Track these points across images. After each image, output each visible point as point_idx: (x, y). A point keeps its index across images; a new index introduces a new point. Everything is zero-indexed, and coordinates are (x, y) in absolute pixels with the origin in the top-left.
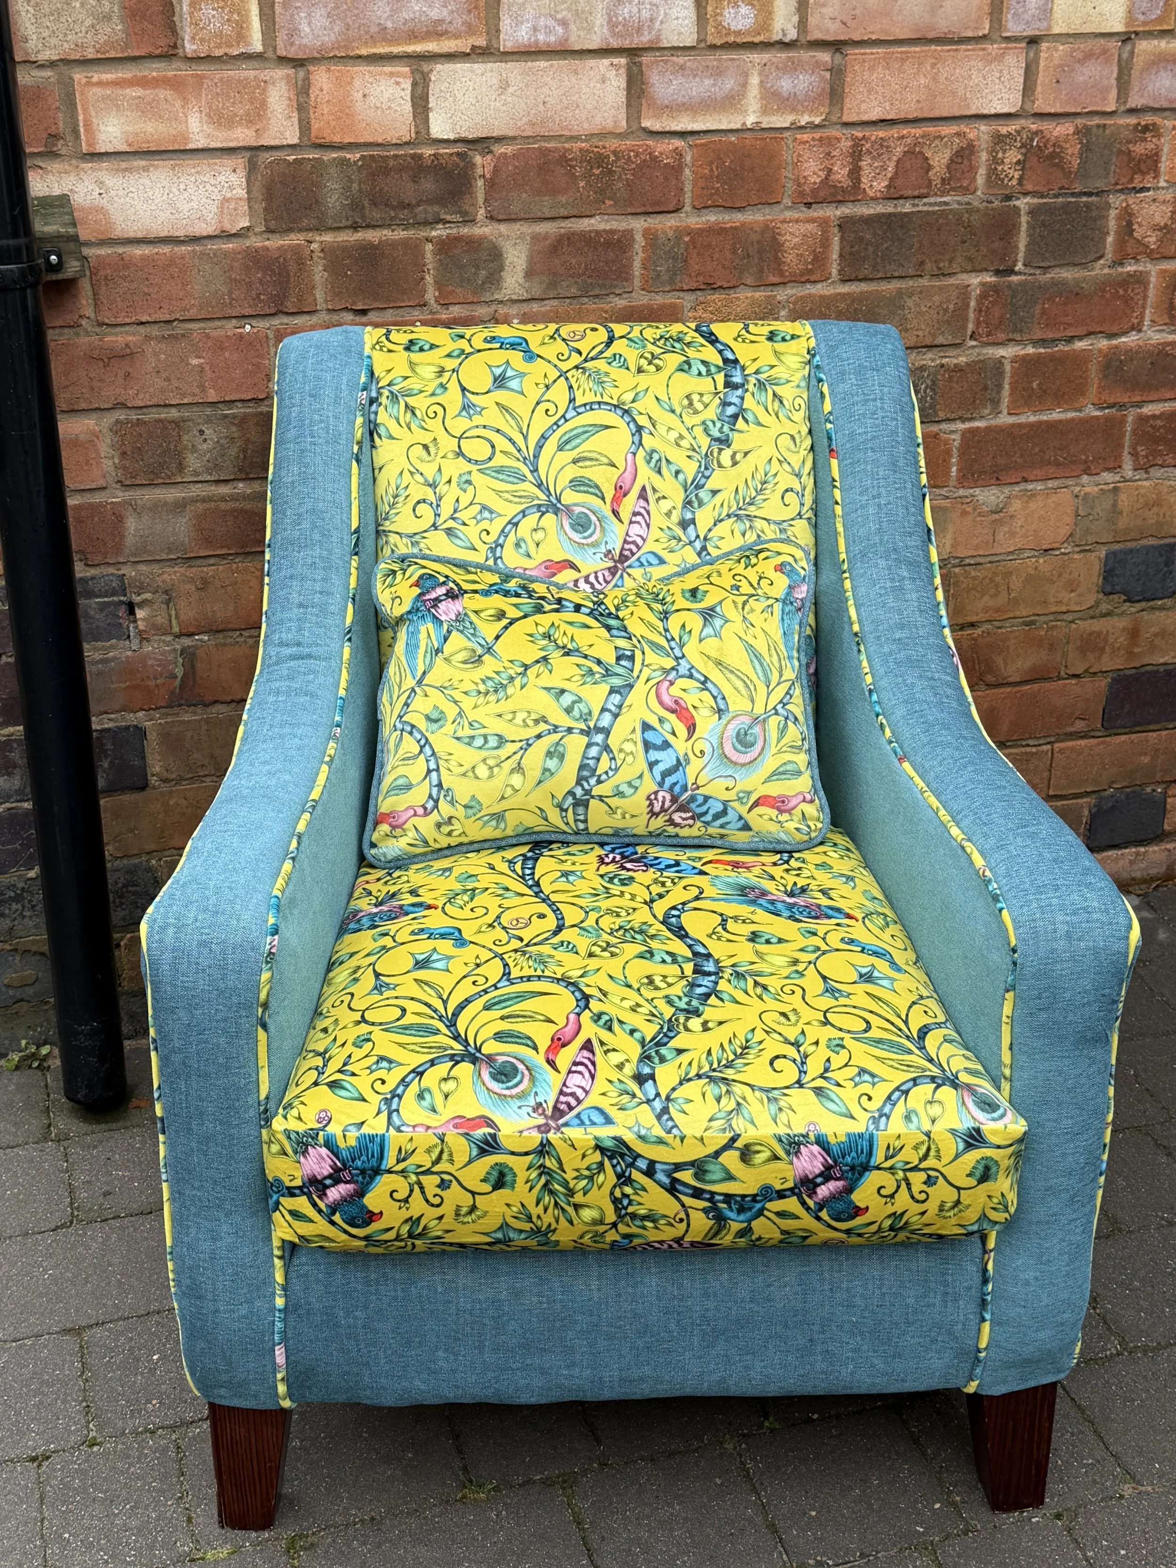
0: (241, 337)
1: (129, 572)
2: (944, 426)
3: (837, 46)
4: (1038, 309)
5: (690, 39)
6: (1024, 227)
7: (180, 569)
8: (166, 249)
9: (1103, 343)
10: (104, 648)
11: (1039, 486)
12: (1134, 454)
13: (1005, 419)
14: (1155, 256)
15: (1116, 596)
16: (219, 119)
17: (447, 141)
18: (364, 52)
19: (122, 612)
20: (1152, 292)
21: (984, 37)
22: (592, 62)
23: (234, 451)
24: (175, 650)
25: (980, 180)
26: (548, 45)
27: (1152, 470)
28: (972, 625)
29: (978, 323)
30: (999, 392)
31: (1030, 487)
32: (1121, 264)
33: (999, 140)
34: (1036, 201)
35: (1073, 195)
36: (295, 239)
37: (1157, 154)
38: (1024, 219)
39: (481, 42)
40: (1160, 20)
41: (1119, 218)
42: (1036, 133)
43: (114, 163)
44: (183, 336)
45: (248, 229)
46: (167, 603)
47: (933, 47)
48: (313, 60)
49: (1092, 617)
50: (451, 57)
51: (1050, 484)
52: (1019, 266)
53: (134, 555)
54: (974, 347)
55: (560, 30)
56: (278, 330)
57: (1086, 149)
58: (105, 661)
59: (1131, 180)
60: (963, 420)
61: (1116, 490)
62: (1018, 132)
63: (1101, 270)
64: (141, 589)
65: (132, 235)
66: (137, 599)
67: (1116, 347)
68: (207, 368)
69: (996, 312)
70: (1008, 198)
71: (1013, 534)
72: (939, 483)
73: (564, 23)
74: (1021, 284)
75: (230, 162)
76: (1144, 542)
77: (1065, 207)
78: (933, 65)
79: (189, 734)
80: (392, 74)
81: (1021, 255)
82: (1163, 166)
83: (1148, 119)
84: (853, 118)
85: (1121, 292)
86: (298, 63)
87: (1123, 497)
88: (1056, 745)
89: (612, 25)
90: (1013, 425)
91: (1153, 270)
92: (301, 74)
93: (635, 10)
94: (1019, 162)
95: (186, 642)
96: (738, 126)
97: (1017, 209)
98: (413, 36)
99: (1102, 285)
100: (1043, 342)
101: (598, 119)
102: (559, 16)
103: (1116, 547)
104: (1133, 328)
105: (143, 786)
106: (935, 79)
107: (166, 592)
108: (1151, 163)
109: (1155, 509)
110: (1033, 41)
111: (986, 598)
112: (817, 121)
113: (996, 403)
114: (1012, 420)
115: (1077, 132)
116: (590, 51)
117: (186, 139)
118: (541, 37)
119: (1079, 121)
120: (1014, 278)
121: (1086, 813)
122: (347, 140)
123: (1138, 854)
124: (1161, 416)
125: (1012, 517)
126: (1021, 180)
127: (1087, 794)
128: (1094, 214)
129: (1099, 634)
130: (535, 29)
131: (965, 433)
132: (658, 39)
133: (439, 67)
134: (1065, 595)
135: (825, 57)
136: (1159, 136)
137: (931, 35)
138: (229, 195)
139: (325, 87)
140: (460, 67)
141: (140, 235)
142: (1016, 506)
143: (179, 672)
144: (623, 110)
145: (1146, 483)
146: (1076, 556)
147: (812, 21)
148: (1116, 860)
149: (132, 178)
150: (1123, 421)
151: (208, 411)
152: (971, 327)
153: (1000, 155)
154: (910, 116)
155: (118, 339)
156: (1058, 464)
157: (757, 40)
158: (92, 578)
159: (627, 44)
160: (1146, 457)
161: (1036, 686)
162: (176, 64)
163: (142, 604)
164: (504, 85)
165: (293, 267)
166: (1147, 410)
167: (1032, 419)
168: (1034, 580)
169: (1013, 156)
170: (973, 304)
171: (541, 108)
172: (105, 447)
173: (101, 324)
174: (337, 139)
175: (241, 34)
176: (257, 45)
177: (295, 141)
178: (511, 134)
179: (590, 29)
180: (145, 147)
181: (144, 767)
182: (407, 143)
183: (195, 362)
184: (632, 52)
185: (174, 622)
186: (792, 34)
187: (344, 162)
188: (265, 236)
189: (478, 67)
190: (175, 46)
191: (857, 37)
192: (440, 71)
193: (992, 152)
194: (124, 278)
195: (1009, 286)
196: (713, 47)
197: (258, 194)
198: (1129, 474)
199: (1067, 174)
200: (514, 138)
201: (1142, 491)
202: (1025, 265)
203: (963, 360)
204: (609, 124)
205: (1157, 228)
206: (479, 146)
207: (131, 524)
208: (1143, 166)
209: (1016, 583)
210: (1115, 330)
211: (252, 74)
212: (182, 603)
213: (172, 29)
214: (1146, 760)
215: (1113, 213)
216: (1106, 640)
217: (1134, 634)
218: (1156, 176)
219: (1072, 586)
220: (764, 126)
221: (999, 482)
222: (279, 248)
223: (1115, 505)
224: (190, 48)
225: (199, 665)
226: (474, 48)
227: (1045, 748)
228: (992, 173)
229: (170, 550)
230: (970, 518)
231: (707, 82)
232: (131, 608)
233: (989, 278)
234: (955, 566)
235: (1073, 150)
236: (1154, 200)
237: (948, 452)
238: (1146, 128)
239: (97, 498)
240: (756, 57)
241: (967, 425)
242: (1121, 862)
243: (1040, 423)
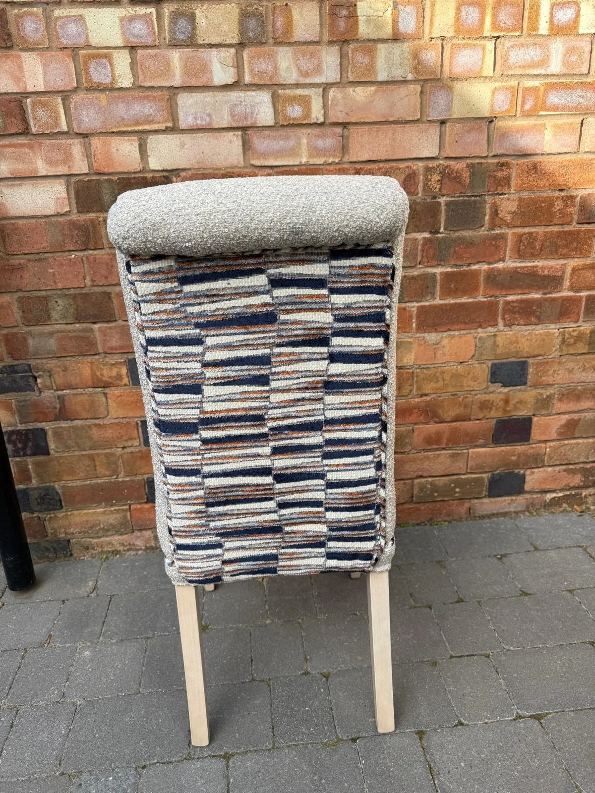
0: (70, 260)
1: (33, 363)
2: (408, 304)
3: (345, 125)
4: (452, 250)
5: (271, 122)
6: (443, 212)
7: (55, 361)
8: (34, 221)
9: (485, 267)
10: (24, 395)
11: (457, 333)
12: (504, 319)
13: (438, 301)
14: (508, 226)
15: (497, 384)
16: (50, 162)
17: (158, 171)
18: (115, 130)
19: (31, 380)
20: (509, 243)
21: (418, 120)
22: (225, 134)
23: (72, 311)
24: (55, 397)
25: (420, 189)
26: (203, 125)
27: (513, 327)
28: (426, 395)
29: (422, 257)
30: (434, 289)
31: (452, 333)
32: (493, 230)
33: (428, 170)
34: (448, 199)
35: (467, 196)
36: (92, 215)
37: (509, 177)
38: (443, 208)
39: (170, 125)
40: (507, 110)
41: (491, 208)
42: (447, 167)
43: (6, 183)
44: (44, 259)
45: (70, 211)
46: (50, 376)
47: (392, 126)
48: (92, 134)
49: (486, 393)
50: (156, 132)
51: (462, 332)
52: (442, 230)
53: (34, 355)
54: (421, 268)
55: (208, 119)
56: (87, 257)
57: (473, 174)
58: (25, 401)
59: (496, 189)
60: (418, 302)
61: (495, 335)
62: (438, 167)
63: (483, 232)
64: (38, 370)
65: (17, 215)
66: (36, 375)
67: (493, 268)
68: (56, 273)
69: (431, 252)
70: (435, 198)
71: (444, 354)
72: (407, 330)
73: (209, 115)
74: (443, 238)
75: (58, 181)
76: (510, 360)
77: (464, 202)
78: (393, 134)
79: (65, 433)
80: (129, 140)
81: (442, 225)
82: (513, 183)
83: (504, 160)
84: (355, 159)
85: (494, 243)
86: (85, 136)
87: (498, 339)
88: (470, 451)
89: (233, 116)
90: (442, 305)
91: (509, 232)
92: (87, 140)
93: (243, 109)
94: (439, 181)
95: (60, 393)
96: (298, 163)
97: (439, 204)
98: (137, 123)
99: (485, 239)
100: (456, 266)
101: (230, 160)
102: (207, 112)
103: (496, 361)
104: (500, 260)
105: (48, 454)
106: (394, 140)
107: (49, 372)
108: (507, 181)
109: (515, 345)
110: (443, 122)
111: (432, 383)
112: (337, 161)
113: (433, 295)
114: (442, 302)
115: (468, 166)
116: (223, 129)
117: (37, 172)
118: (199, 122)
119: (468, 161)
120: (439, 235)
121: (486, 480)
122: (111, 171)
123: (512, 500)
124: (517, 301)
125: (444, 347)
126: (440, 189)
127: (486, 472)
128: (478, 205)
129: (489, 401)
130: (196, 118)
131: (418, 308)
132: (255, 122)
133: (151, 137)
134: (472, 383)
135: (339, 130)
136: (509, 168)
137: (391, 119)
138: (59, 196)
139: (98, 146)
140: (161, 137)
141: (21, 215)
142: (445, 342)
143: (58, 406)
144: (242, 156)
145: (511, 333)
146: (476, 365)
147: (330, 113)
148: (502, 502)
149: (15, 189)
150: (497, 303)
151: (59, 292)
152: (419, 258)
153: (429, 177)
154: (383, 158)
155: (15, 261)
156: (466, 323)
157: (304, 122)
158: (16, 365)
159: (241, 125)
160: (510, 320)
161: (458, 424)
162: (30, 137)
163: (39, 376)
164: (182, 145)
165: (91, 229)
166: (510, 298)
167: (452, 301)
168: (456, 376)
169: (436, 177)
170: (420, 248)
171: (202, 155)
172: (15, 308)
173: (8, 255)
174: (106, 170)
175: (57, 123)
176: (64, 128)
177: (87, 171)
178: (188, 167)
179: (222, 119)
180: (19, 175)
181: (47, 446)
182: (140, 172)
183: (51, 271)
184: (244, 129)
185: (54, 385)
186: (321, 120)
187: (110, 181)
188: (78, 215)
189: (170, 137)
190: (27, 129)
191: (353, 120)
192: (152, 139)
193: (425, 176)
194: (16, 234)
195: (437, 239)
196: (283, 126)
197: (73, 196)
198: (502, 328)
199: (464, 186)
200: (190, 169)
201: (508, 336)
202: (445, 229)
203: (416, 273)
204: (235, 163)
205: (510, 213)
206: (174, 173)
207: (30, 342)
208: (502, 183)
209: (447, 377)
210: (492, 260)
211: (64, 141)
212: (56, 376)
213: (25, 121)
214: (513, 458)
215: (488, 206)
216: (492, 404)
217: (507, 402)
218: (510, 187)
219: (475, 379)
220: (311, 163)
221: (436, 331)
222: (84, 220)
223: (495, 342)
224: (34, 130)
225: (66, 403)
226: (166, 127)
227: (465, 451)
228: (426, 185)
229: (48, 354)
230: (423, 347)
231: (280, 142)
232: (35, 378)
233: (427, 235)
234: (416, 368)
235: (466, 175)
236: (508, 199)
237: (411, 317)
238: (503, 165)
239: (15, 330)
240: (305, 131)
241: (420, 304)
242: (504, 504)
243: (456, 304)
